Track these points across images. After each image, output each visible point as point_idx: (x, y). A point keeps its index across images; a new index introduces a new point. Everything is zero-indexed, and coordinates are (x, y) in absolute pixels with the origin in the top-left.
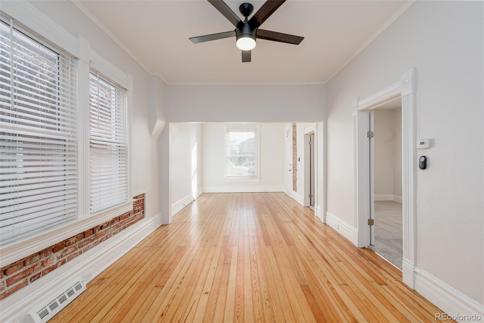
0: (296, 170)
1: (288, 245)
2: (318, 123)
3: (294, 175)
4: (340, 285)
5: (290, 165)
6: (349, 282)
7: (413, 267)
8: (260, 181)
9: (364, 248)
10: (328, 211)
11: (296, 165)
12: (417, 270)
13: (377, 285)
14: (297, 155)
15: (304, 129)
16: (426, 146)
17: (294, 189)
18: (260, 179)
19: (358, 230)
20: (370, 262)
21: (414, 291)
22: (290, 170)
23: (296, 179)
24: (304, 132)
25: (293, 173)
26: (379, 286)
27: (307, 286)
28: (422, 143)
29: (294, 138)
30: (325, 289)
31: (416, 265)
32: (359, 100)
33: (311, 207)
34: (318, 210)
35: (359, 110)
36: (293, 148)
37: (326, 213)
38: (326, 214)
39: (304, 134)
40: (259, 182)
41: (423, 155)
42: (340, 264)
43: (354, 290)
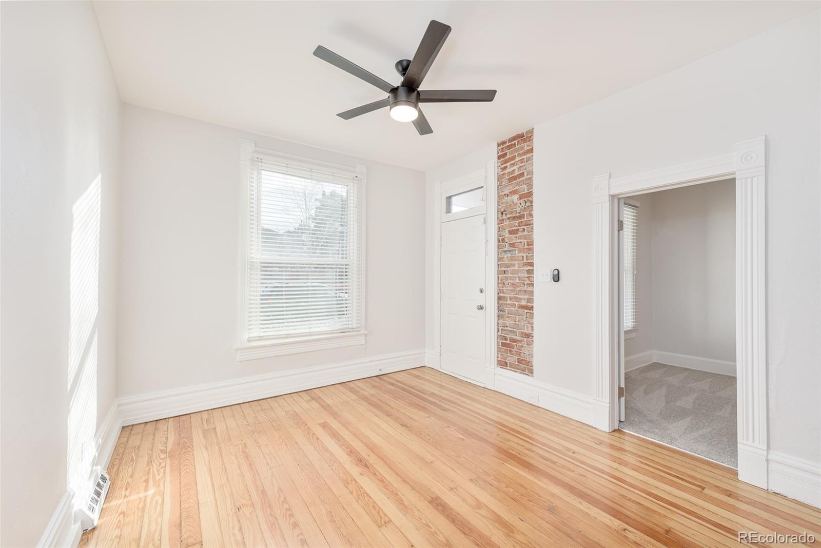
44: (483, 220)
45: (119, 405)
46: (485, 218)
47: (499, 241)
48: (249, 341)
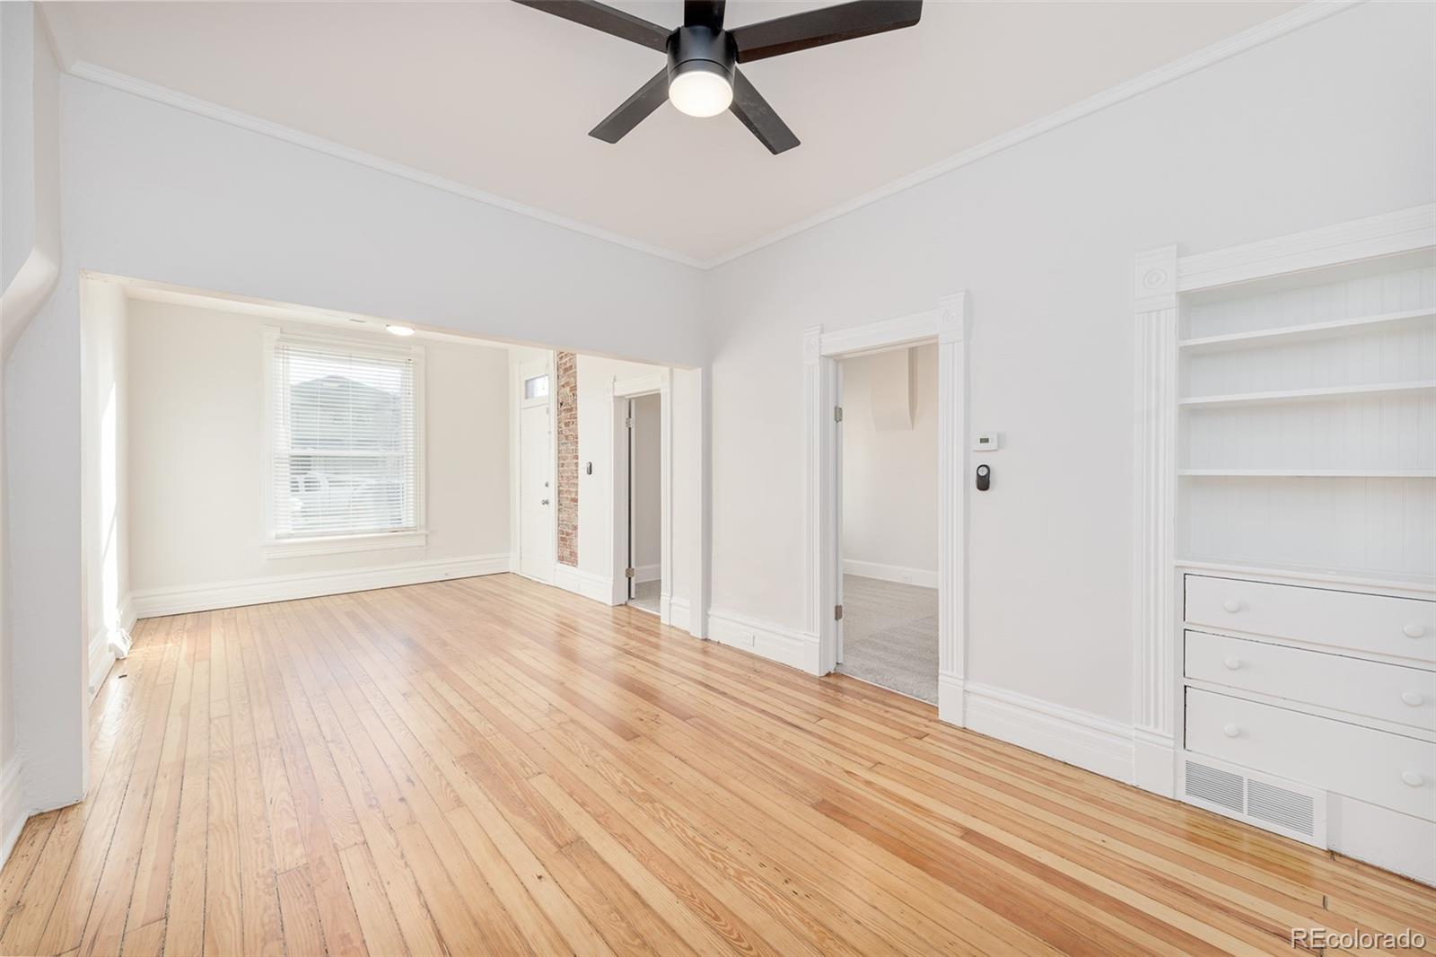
0: (575, 500)
1: (684, 720)
2: (676, 371)
3: (564, 515)
4: (870, 769)
5: (547, 485)
6: (878, 757)
7: (961, 683)
8: (427, 541)
9: (828, 675)
10: (713, 605)
11: (577, 485)
12: (970, 686)
13: (918, 743)
14: (576, 457)
15: (615, 380)
16: (991, 445)
17: (561, 559)
18: (426, 536)
19: (819, 636)
20: (864, 700)
21: (964, 729)
22: (546, 502)
23: (575, 528)
24: (614, 390)
25: (559, 510)
26: (920, 742)
27: (824, 801)
28: (985, 441)
29: (561, 404)
30: (860, 792)
31: (966, 678)
32: (822, 331)
33: (631, 604)
34: (673, 607)
35: (823, 356)
36: (560, 433)
37: (706, 611)
38: (710, 613)
39: (615, 397)
40: (422, 546)
41: (985, 464)
42: (824, 722)
43: (898, 767)
44: (545, 410)
45: (133, 598)
46: (548, 409)
47: (559, 433)
48: (276, 538)
